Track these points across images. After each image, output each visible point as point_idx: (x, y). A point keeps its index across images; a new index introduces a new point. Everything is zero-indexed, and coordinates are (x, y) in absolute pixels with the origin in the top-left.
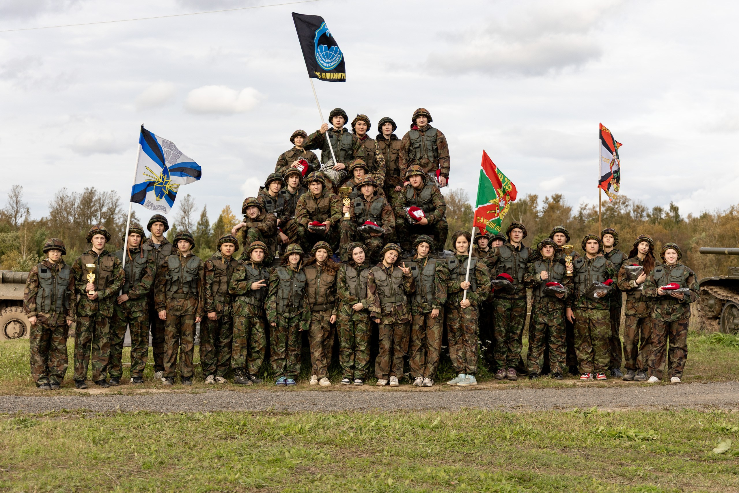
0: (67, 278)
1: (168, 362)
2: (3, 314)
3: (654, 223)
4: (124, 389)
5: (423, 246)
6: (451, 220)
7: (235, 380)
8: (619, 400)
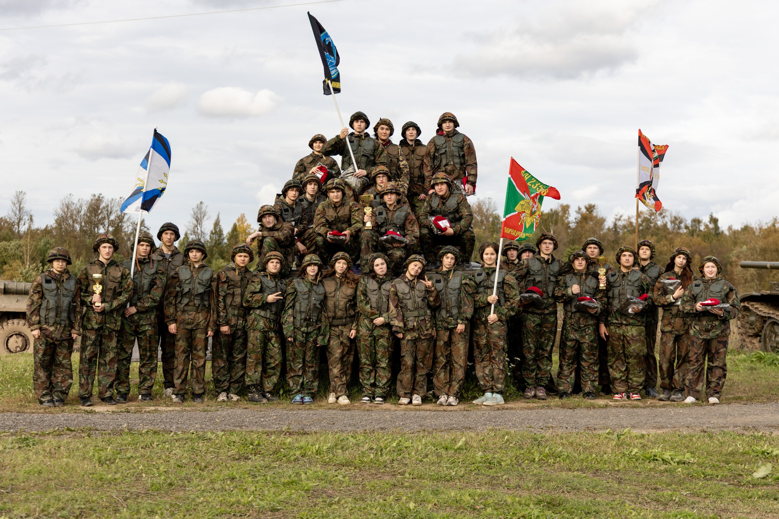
0: (73, 289)
1: (178, 378)
2: (4, 327)
3: (693, 235)
4: (132, 406)
5: (448, 258)
6: (479, 230)
7: (249, 398)
8: (654, 421)
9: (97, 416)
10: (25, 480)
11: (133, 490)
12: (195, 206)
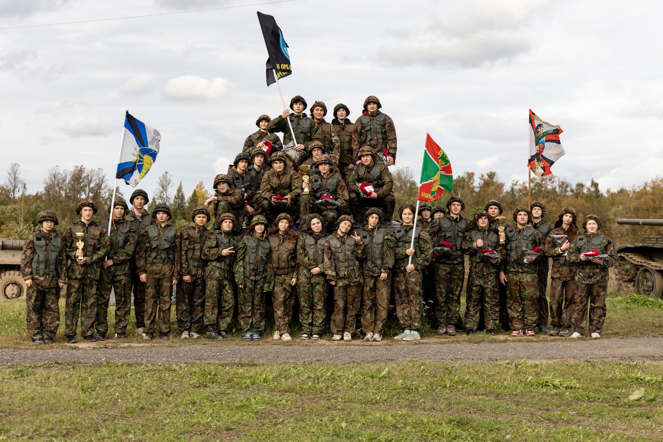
0: (59, 245)
1: (148, 320)
2: (2, 277)
3: (577, 197)
4: (109, 343)
5: (373, 218)
6: (398, 194)
7: (207, 336)
8: (546, 353)
9: (81, 351)
10: (20, 405)
11: (111, 413)
12: (161, 175)
